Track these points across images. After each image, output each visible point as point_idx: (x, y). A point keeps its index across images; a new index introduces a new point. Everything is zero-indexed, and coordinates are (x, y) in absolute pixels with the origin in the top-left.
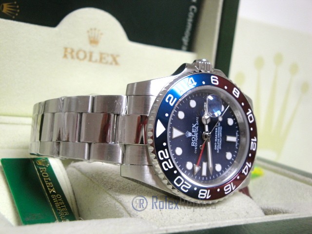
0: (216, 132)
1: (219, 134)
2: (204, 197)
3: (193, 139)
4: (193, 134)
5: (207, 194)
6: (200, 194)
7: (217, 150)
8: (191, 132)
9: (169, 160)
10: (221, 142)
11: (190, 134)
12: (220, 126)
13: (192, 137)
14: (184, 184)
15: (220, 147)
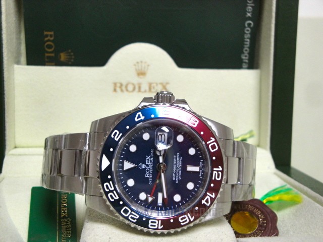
0: (175, 162)
1: (178, 165)
2: (156, 227)
3: (148, 171)
4: (147, 165)
5: (158, 225)
6: (150, 224)
7: (175, 180)
8: (145, 163)
9: (114, 192)
10: (180, 172)
11: (143, 166)
12: (180, 156)
13: (145, 168)
14: (131, 214)
15: (180, 178)
